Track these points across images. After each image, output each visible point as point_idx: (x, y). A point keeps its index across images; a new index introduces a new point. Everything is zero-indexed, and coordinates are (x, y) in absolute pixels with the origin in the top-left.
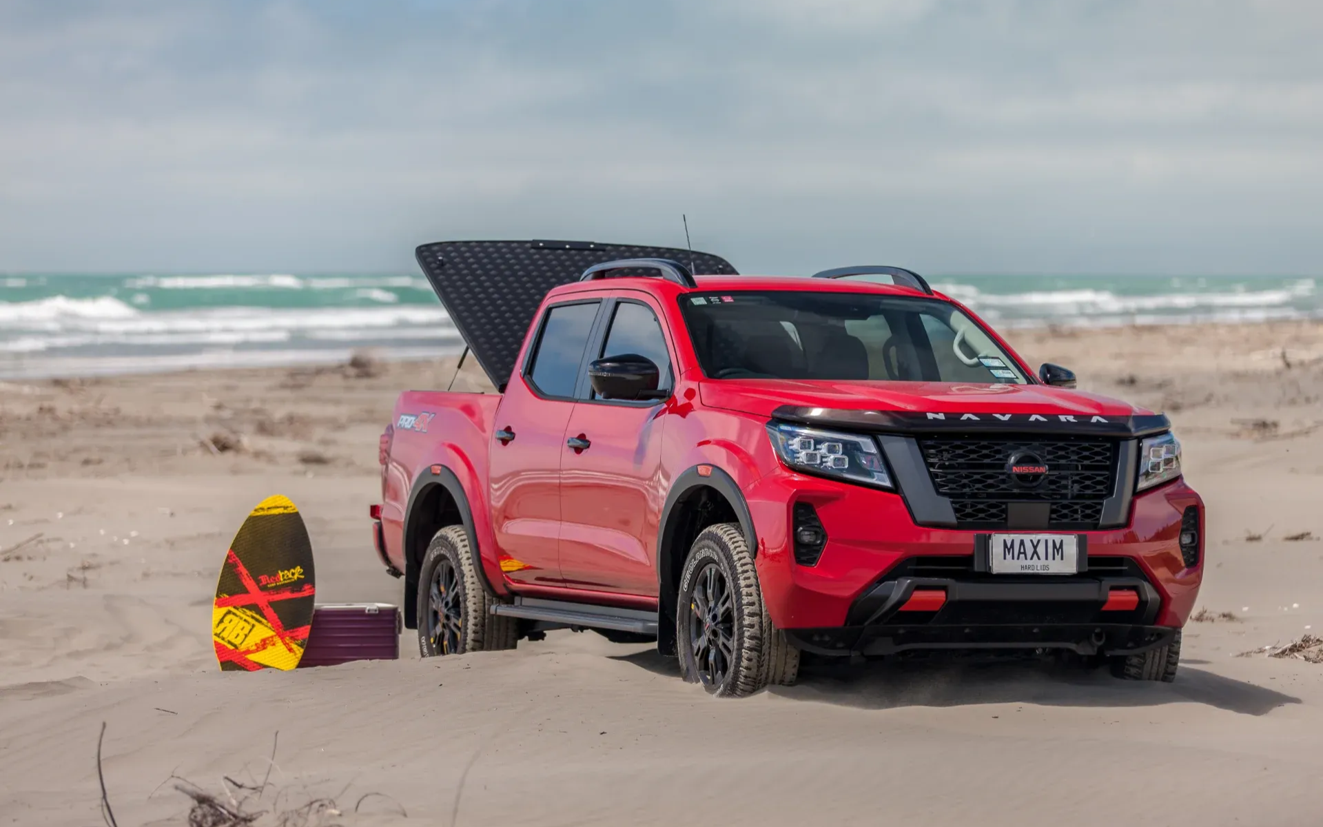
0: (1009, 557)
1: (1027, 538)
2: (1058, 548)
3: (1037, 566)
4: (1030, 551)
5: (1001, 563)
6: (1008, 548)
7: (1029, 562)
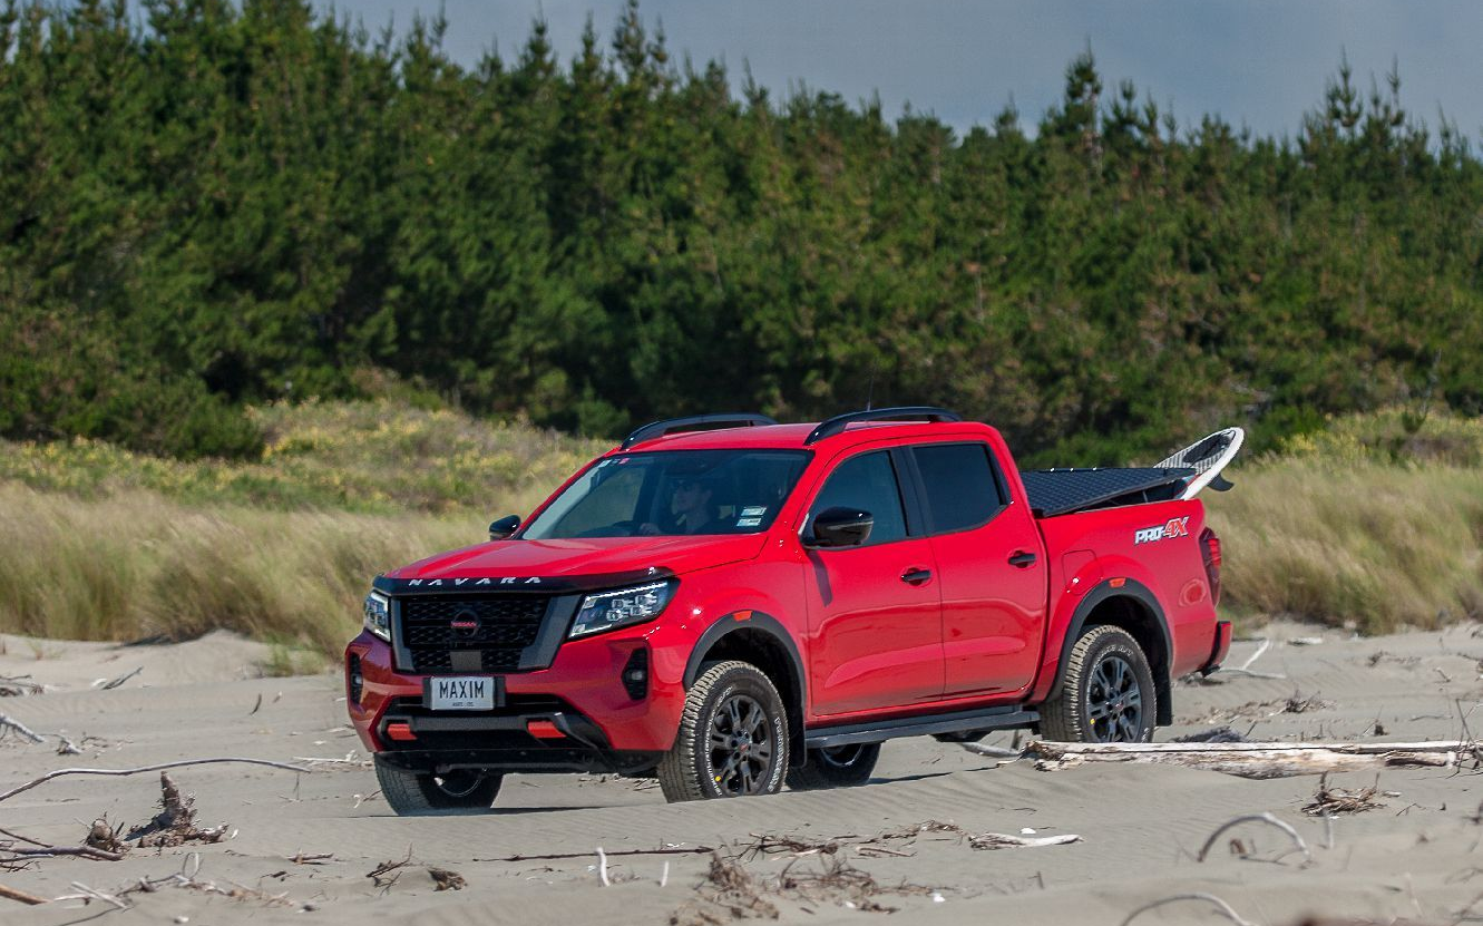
0: (444, 696)
1: (457, 680)
2: (480, 689)
3: (465, 703)
4: (459, 690)
5: (438, 702)
6: (443, 689)
7: (459, 700)
